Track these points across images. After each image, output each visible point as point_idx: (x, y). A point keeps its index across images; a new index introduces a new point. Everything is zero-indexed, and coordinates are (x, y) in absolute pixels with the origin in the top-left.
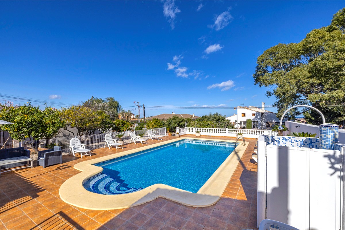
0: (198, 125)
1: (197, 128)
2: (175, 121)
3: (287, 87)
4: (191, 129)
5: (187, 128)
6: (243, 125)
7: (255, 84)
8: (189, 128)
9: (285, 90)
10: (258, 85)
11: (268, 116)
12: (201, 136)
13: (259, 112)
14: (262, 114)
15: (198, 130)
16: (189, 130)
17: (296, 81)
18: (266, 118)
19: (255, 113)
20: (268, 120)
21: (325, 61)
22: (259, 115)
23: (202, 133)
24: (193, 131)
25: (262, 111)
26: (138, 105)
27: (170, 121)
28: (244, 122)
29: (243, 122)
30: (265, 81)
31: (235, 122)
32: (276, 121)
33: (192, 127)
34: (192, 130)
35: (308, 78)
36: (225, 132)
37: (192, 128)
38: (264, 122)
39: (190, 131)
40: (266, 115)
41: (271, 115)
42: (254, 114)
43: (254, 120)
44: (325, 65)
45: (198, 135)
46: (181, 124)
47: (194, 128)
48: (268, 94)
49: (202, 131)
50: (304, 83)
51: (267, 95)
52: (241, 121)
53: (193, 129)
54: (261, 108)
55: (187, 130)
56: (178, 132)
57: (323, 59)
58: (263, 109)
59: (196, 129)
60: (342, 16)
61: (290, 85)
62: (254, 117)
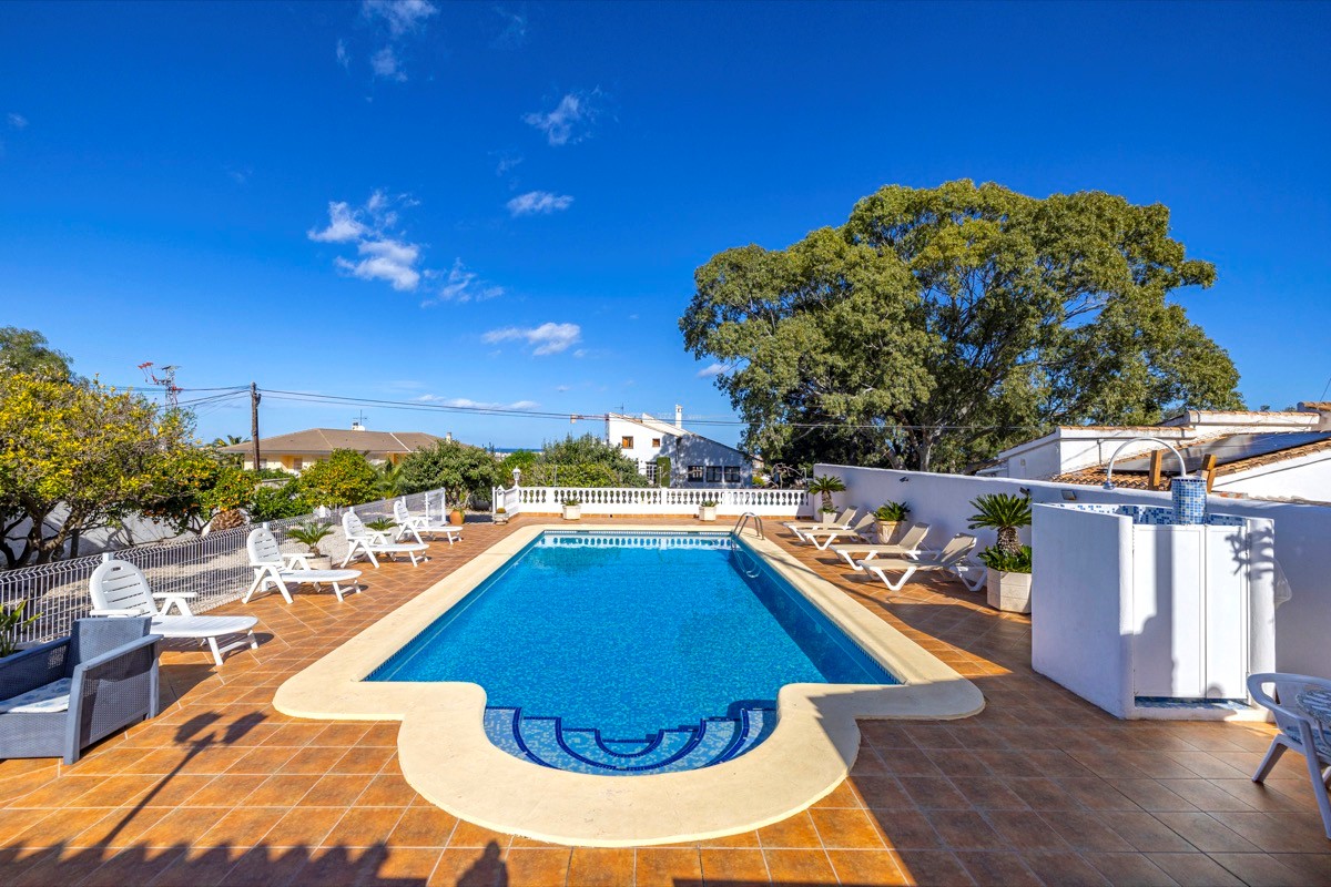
0: (562, 479)
1: (559, 490)
2: (452, 462)
3: (781, 369)
4: (538, 492)
5: (523, 489)
7: (686, 350)
8: (529, 489)
9: (778, 378)
10: (692, 353)
11: (694, 445)
12: (586, 518)
13: (672, 436)
14: (679, 440)
15: (572, 498)
16: (529, 498)
17: (799, 354)
18: (688, 455)
19: (660, 436)
20: (693, 458)
21: (859, 316)
22: (671, 443)
23: (587, 508)
24: (544, 501)
25: (678, 431)
27: (428, 463)
30: (725, 346)
32: (712, 464)
33: (540, 484)
34: (541, 498)
35: (824, 351)
36: (658, 499)
37: (541, 489)
38: (683, 464)
39: (531, 501)
40: (688, 444)
41: (699, 443)
42: (656, 441)
43: (658, 459)
44: (859, 323)
45: (572, 512)
46: (474, 473)
47: (550, 491)
49: (584, 498)
50: (817, 364)
51: (718, 384)
53: (544, 492)
54: (672, 422)
55: (522, 497)
56: (500, 505)
57: (854, 308)
58: (679, 425)
59: (556, 493)
60: (869, 213)
62: (657, 450)
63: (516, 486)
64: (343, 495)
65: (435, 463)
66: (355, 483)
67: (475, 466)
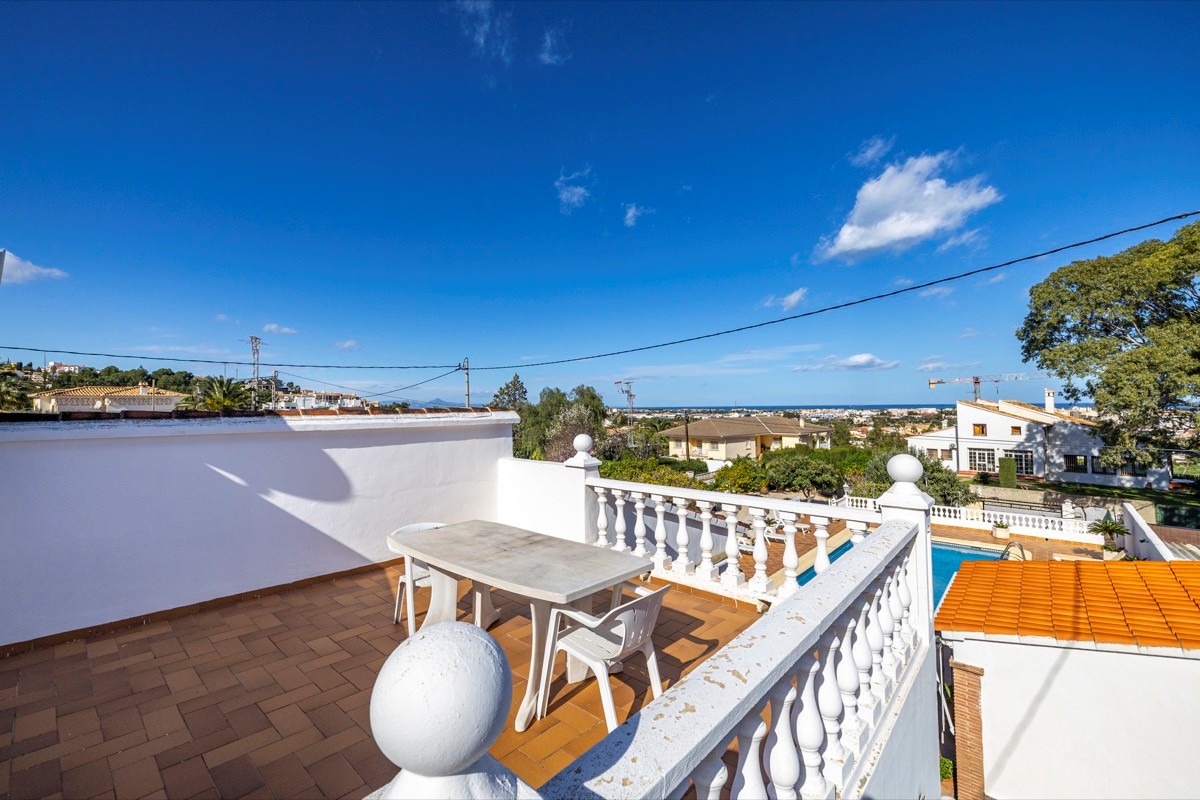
4: (861, 501)
6: (978, 462)
7: (1025, 361)
8: (855, 498)
10: (1033, 363)
11: (1073, 434)
13: (1038, 423)
14: (1049, 428)
16: (855, 504)
18: (1063, 443)
19: (1023, 424)
20: (1073, 446)
22: (1039, 431)
24: (866, 507)
25: (1047, 419)
26: (627, 392)
28: (982, 452)
29: (977, 452)
31: (950, 450)
34: (863, 505)
36: (958, 515)
37: (864, 499)
38: (1058, 452)
39: (857, 507)
40: (1066, 431)
41: (1082, 432)
42: (1016, 430)
43: (1021, 448)
47: (869, 501)
48: (1068, 392)
51: (1065, 394)
52: (970, 449)
53: (866, 502)
54: (1041, 406)
58: (1051, 411)
59: (874, 503)
61: (1138, 387)
62: (1021, 438)
63: (846, 496)
64: (740, 486)
65: (793, 471)
66: (746, 480)
67: (819, 475)
